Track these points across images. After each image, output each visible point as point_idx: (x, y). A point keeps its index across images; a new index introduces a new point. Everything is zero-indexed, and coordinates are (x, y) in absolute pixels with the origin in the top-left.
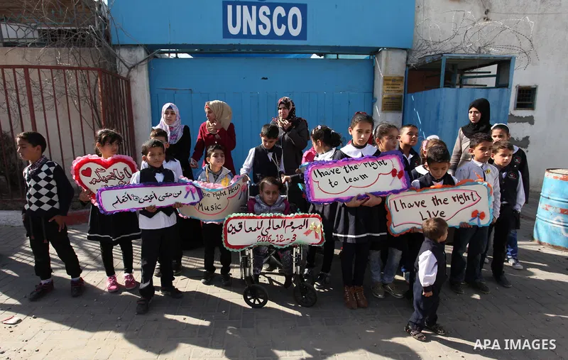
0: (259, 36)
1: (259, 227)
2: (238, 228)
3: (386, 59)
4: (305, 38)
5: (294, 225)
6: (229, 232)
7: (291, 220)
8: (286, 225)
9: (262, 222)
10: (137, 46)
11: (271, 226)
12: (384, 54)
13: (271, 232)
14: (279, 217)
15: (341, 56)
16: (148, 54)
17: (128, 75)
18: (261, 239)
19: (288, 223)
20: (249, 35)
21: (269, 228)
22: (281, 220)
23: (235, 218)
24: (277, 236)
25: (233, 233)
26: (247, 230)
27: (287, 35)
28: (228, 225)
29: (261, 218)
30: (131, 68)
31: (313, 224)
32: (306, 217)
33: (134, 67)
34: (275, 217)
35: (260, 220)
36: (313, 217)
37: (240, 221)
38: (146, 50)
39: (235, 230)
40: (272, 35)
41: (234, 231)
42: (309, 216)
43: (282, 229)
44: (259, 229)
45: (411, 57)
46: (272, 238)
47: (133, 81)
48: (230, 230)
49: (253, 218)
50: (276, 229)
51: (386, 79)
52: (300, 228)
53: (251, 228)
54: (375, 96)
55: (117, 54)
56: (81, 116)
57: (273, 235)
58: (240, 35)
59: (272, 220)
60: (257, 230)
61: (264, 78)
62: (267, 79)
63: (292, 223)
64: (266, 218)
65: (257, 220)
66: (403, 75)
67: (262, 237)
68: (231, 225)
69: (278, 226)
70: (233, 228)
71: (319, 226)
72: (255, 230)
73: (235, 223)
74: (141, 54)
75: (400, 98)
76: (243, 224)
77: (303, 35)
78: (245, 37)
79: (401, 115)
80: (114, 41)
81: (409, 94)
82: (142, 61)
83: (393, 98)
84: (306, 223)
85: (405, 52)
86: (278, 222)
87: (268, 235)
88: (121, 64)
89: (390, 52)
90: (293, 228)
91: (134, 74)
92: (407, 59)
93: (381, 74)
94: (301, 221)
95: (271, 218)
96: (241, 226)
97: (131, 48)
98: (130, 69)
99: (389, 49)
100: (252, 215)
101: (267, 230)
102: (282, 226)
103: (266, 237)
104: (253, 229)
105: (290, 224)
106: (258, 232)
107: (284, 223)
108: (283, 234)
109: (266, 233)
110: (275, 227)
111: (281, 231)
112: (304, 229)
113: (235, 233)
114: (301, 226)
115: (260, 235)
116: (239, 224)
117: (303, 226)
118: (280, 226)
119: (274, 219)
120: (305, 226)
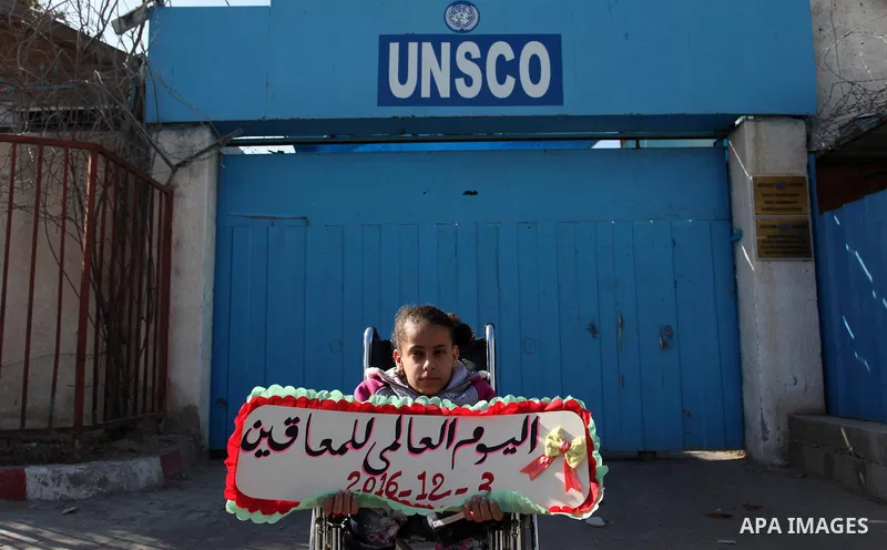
0: (455, 98)
1: (360, 439)
2: (280, 438)
3: (756, 140)
4: (560, 102)
5: (485, 440)
6: (247, 447)
7: (476, 423)
8: (457, 438)
9: (370, 425)
10: (196, 125)
11: (403, 440)
12: (748, 131)
13: (400, 460)
15: (645, 144)
16: (217, 138)
17: (170, 180)
18: (360, 485)
19: (465, 430)
20: (435, 97)
21: (395, 447)
22: (440, 420)
23: (275, 400)
24: (422, 477)
25: (259, 454)
26: (315, 447)
27: (518, 96)
28: (249, 422)
30: (179, 165)
31: (554, 433)
32: (532, 409)
33: (183, 164)
34: (418, 409)
35: (364, 418)
36: (559, 408)
37: (292, 412)
38: (213, 132)
39: (271, 442)
40: (485, 96)
41: (264, 446)
42: (542, 408)
43: (443, 452)
44: (357, 446)
45: (816, 136)
46: (403, 483)
47: (181, 195)
48: (252, 439)
49: (343, 406)
50: (418, 451)
51: (761, 185)
52: (510, 447)
53: (327, 443)
54: (736, 225)
55: (154, 138)
56: (62, 273)
58: (416, 98)
59: (406, 419)
60: (351, 452)
61: (468, 193)
62: (475, 193)
63: (479, 432)
64: (388, 409)
65: (351, 416)
66: (803, 172)
67: (364, 477)
68: (258, 424)
69: (427, 441)
70: (263, 434)
71: (579, 440)
72: (343, 450)
73: (274, 420)
74: (203, 139)
75: (803, 226)
76: (301, 427)
77: (555, 94)
78: (425, 102)
79: (811, 266)
80: (150, 117)
81: (827, 214)
82: (202, 152)
83: (783, 226)
84: (532, 432)
85: (802, 124)
86: (428, 427)
87: (390, 473)
88: (158, 158)
89: (764, 125)
90: (482, 449)
91: (183, 178)
92: (809, 138)
93: (745, 173)
94: (512, 426)
95: (404, 410)
96: (292, 432)
97: (183, 129)
98: (175, 169)
99: (758, 117)
100: (336, 396)
101: (388, 455)
102: (441, 440)
103: (378, 478)
104: (336, 446)
105: (471, 437)
106: (354, 460)
107: (449, 431)
108: (445, 470)
109: (382, 465)
110: (416, 445)
111: (435, 461)
112: (523, 455)
113: (267, 453)
114: (513, 441)
115: (360, 469)
116: (288, 422)
117: (518, 443)
118: (435, 442)
119: (416, 418)
120: (528, 441)
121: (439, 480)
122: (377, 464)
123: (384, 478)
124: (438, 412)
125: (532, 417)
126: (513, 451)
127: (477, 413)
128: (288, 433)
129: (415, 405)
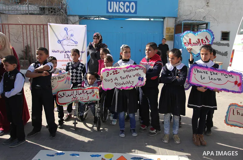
2: (63, 95)
6: (59, 97)
11: (78, 93)
13: (78, 96)
14: (81, 89)
18: (73, 100)
19: (85, 91)
21: (77, 94)
22: (82, 90)
23: (61, 91)
24: (81, 98)
28: (58, 94)
31: (95, 91)
34: (79, 89)
35: (72, 91)
36: (96, 88)
37: (63, 92)
39: (62, 96)
41: (61, 97)
42: (94, 88)
43: (83, 94)
44: (72, 95)
46: (78, 99)
48: (59, 96)
51: (167, 29)
52: (90, 93)
53: (68, 95)
54: (163, 35)
59: (78, 91)
63: (87, 91)
64: (75, 90)
65: (71, 91)
67: (74, 98)
68: (59, 94)
69: (80, 93)
70: (60, 95)
72: (70, 96)
73: (61, 93)
75: (172, 36)
76: (65, 94)
83: (170, 36)
84: (93, 91)
87: (77, 98)
90: (87, 93)
93: (165, 27)
94: (91, 91)
95: (77, 90)
96: (64, 94)
106: (72, 97)
108: (83, 97)
110: (79, 94)
111: (82, 95)
112: (92, 94)
119: (79, 90)
120: (92, 93)
122: (75, 97)
124: (82, 89)
125: (93, 89)
127: (86, 89)
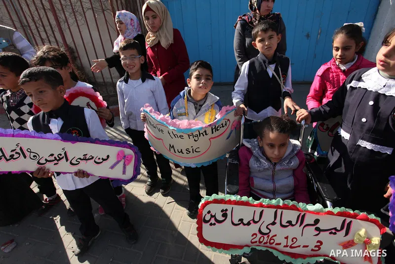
1: (257, 219)
2: (219, 217)
5: (320, 225)
6: (206, 222)
7: (315, 217)
8: (305, 223)
9: (261, 213)
11: (278, 221)
13: (276, 229)
14: (294, 208)
18: (257, 239)
19: (309, 219)
21: (274, 223)
22: (296, 213)
23: (216, 201)
24: (287, 238)
25: (211, 224)
26: (236, 222)
28: (205, 212)
29: (261, 205)
32: (349, 216)
34: (285, 207)
35: (259, 210)
37: (224, 207)
39: (216, 220)
41: (213, 221)
42: (355, 216)
43: (297, 229)
44: (255, 222)
46: (277, 240)
48: (207, 218)
49: (247, 204)
50: (285, 227)
52: (333, 231)
53: (241, 220)
57: (280, 235)
59: (279, 211)
60: (253, 225)
63: (317, 221)
64: (269, 206)
65: (252, 209)
67: (259, 236)
68: (209, 212)
69: (290, 222)
70: (212, 216)
72: (249, 224)
73: (216, 209)
76: (229, 213)
84: (347, 227)
87: (271, 235)
90: (317, 229)
94: (337, 222)
95: (278, 207)
96: (225, 216)
100: (245, 199)
101: (270, 227)
102: (297, 223)
103: (266, 237)
104: (245, 222)
105: (313, 223)
106: (254, 228)
107: (301, 219)
108: (298, 236)
109: (268, 231)
110: (284, 223)
111: (294, 231)
112: (340, 237)
113: (214, 224)
114: (335, 229)
115: (257, 232)
116: (222, 211)
117: (338, 231)
118: (294, 223)
119: (284, 211)
120: (344, 231)
121: (295, 240)
122: (265, 230)
123: (268, 237)
124: (297, 209)
125: (348, 220)
126: (335, 234)
128: (223, 216)
129: (284, 205)
